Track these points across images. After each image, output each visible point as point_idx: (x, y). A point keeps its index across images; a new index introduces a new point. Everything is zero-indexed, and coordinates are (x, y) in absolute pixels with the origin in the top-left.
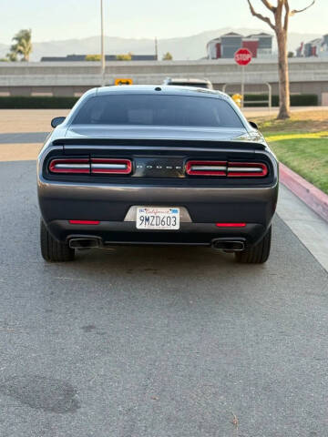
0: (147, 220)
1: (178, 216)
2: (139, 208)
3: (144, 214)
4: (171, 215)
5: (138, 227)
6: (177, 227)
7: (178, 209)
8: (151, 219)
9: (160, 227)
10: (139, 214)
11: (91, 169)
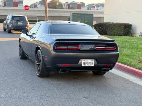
0: (85, 63)
1: (93, 62)
2: (83, 60)
3: (84, 62)
4: (92, 62)
5: (83, 66)
6: (93, 65)
7: (93, 60)
8: (86, 63)
9: (89, 66)
10: (83, 62)
11: (67, 48)
